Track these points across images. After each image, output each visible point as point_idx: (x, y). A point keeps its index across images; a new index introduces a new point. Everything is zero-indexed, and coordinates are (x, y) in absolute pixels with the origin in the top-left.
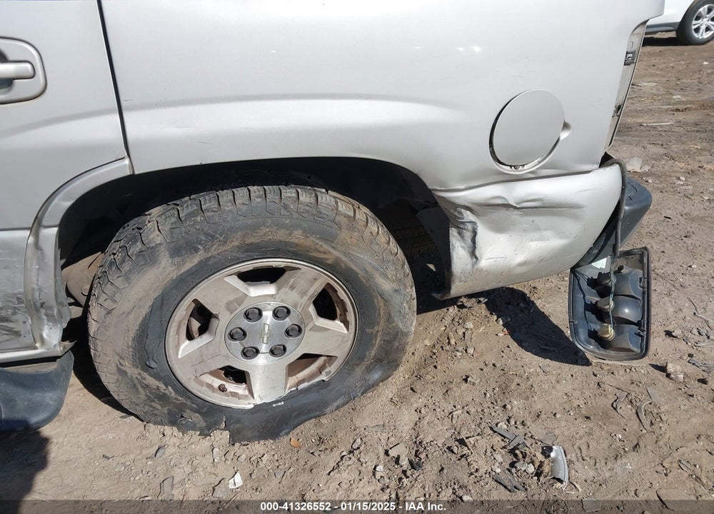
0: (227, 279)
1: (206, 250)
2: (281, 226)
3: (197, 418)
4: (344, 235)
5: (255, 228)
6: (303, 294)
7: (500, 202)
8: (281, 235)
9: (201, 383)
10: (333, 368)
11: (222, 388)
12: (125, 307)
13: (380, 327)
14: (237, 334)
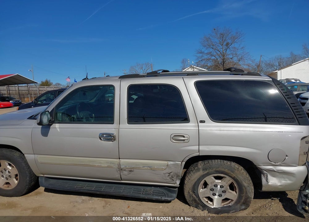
0: (211, 177)
1: (209, 170)
2: (223, 168)
3: (201, 207)
4: (236, 171)
5: (218, 167)
6: (227, 183)
7: (272, 170)
8: (223, 170)
9: (203, 199)
10: (233, 203)
11: (207, 202)
12: (193, 179)
13: (244, 195)
14: (212, 190)
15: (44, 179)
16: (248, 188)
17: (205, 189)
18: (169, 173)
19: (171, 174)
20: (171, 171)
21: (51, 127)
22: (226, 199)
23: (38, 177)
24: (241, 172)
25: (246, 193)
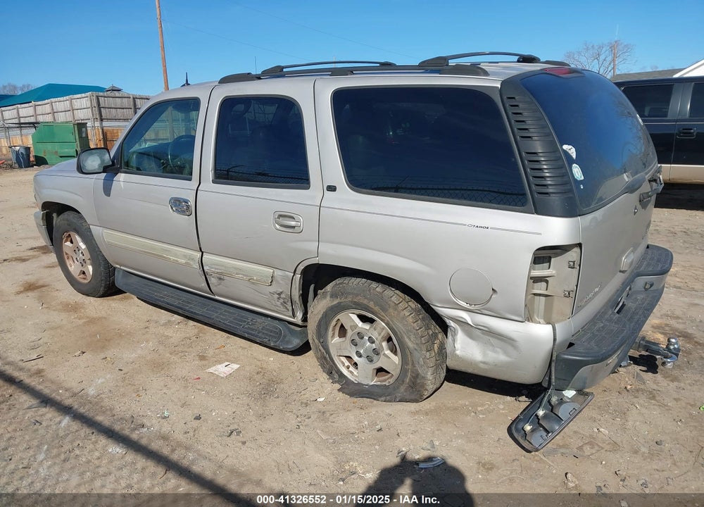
0: (350, 315)
1: (341, 299)
2: (365, 297)
3: (336, 376)
4: (391, 310)
5: (357, 295)
6: (380, 334)
7: (463, 320)
8: (365, 302)
9: (340, 360)
10: (392, 381)
11: (348, 367)
12: (316, 312)
13: (410, 367)
14: (354, 343)
15: (121, 273)
16: (416, 354)
17: (343, 339)
18: (279, 294)
19: (283, 296)
20: (281, 290)
21: (115, 179)
22: (380, 370)
23: (115, 268)
24: (402, 313)
25: (413, 364)
